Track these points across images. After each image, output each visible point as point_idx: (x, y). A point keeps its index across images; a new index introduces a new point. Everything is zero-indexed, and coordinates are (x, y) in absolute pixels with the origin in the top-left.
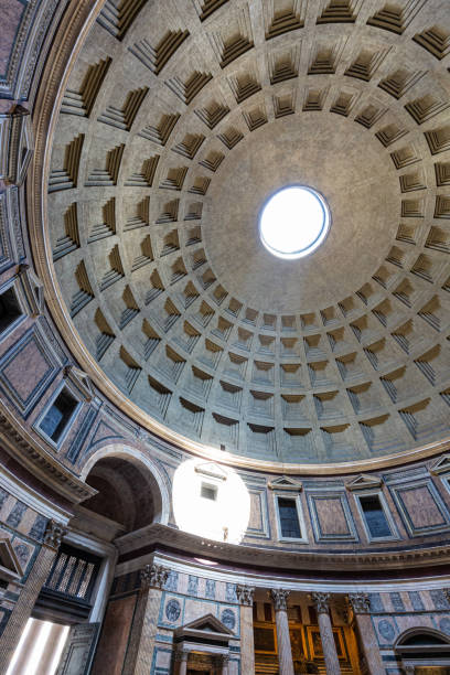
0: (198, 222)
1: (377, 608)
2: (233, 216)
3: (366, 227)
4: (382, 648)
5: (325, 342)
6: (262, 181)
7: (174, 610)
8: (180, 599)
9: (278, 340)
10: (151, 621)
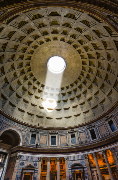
0: (29, 66)
1: (70, 159)
2: (40, 64)
3: (75, 66)
4: (69, 167)
5: (67, 94)
6: (46, 55)
7: (22, 164)
8: (24, 162)
9: (55, 94)
10: (17, 167)
